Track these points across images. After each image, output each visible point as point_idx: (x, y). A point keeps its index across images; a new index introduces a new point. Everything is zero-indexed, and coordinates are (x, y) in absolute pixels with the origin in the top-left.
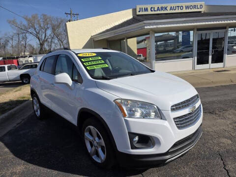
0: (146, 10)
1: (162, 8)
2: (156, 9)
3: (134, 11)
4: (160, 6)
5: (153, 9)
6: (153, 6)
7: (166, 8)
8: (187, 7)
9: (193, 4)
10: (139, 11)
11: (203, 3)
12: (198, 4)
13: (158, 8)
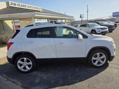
0: (15, 4)
1: (24, 6)
2: (20, 5)
3: (8, 3)
4: (23, 4)
5: (19, 5)
6: (19, 3)
7: (25, 6)
8: (35, 8)
9: (37, 7)
10: (11, 5)
11: (40, 7)
12: (39, 7)
13: (22, 5)
